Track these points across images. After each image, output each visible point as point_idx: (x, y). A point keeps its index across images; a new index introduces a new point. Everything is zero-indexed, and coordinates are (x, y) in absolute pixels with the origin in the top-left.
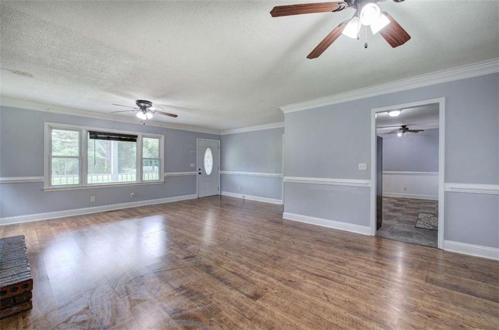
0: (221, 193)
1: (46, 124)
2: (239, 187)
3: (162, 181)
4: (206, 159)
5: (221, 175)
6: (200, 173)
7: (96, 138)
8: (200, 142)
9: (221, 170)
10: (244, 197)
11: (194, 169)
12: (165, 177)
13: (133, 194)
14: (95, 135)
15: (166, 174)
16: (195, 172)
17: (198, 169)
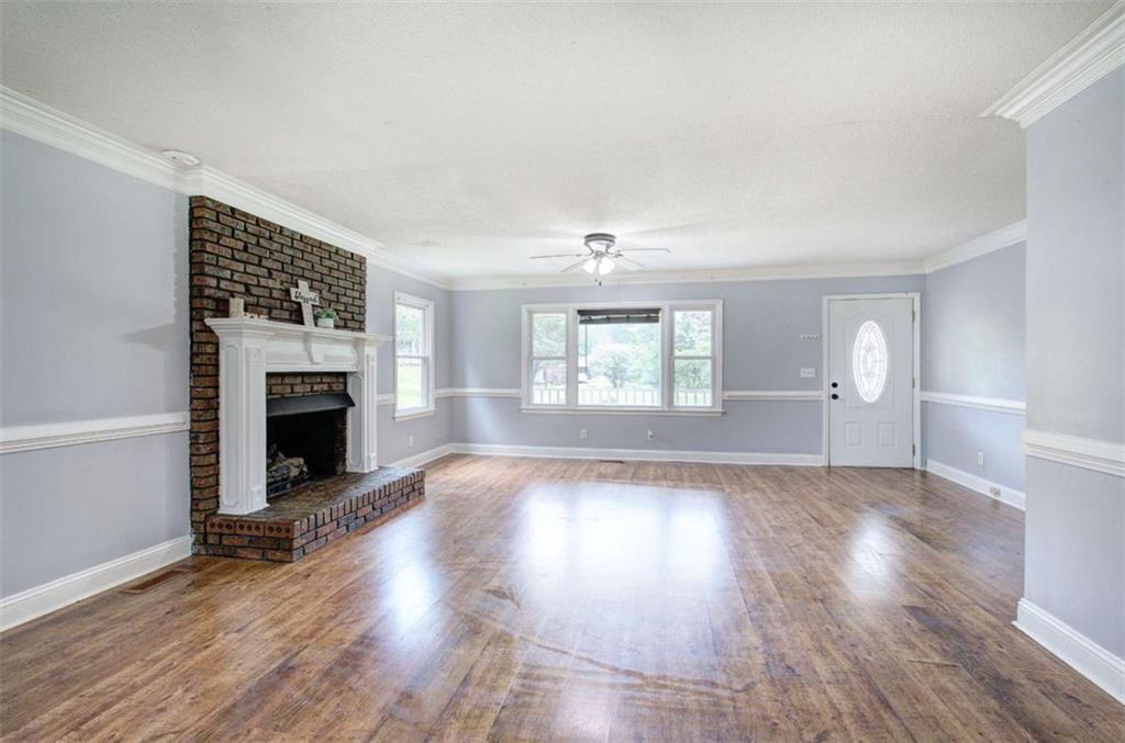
0: (924, 463)
1: (524, 308)
2: (980, 454)
3: (717, 410)
4: (858, 354)
5: (924, 403)
6: (835, 397)
7: (590, 321)
8: (835, 306)
9: (924, 387)
10: (997, 493)
11: (815, 384)
12: (724, 401)
13: (650, 433)
14: (587, 316)
15: (727, 394)
16: (816, 393)
17: (827, 384)
